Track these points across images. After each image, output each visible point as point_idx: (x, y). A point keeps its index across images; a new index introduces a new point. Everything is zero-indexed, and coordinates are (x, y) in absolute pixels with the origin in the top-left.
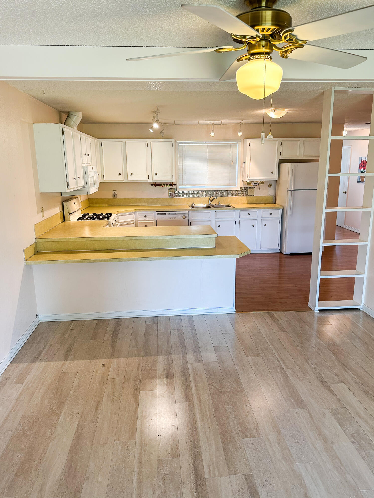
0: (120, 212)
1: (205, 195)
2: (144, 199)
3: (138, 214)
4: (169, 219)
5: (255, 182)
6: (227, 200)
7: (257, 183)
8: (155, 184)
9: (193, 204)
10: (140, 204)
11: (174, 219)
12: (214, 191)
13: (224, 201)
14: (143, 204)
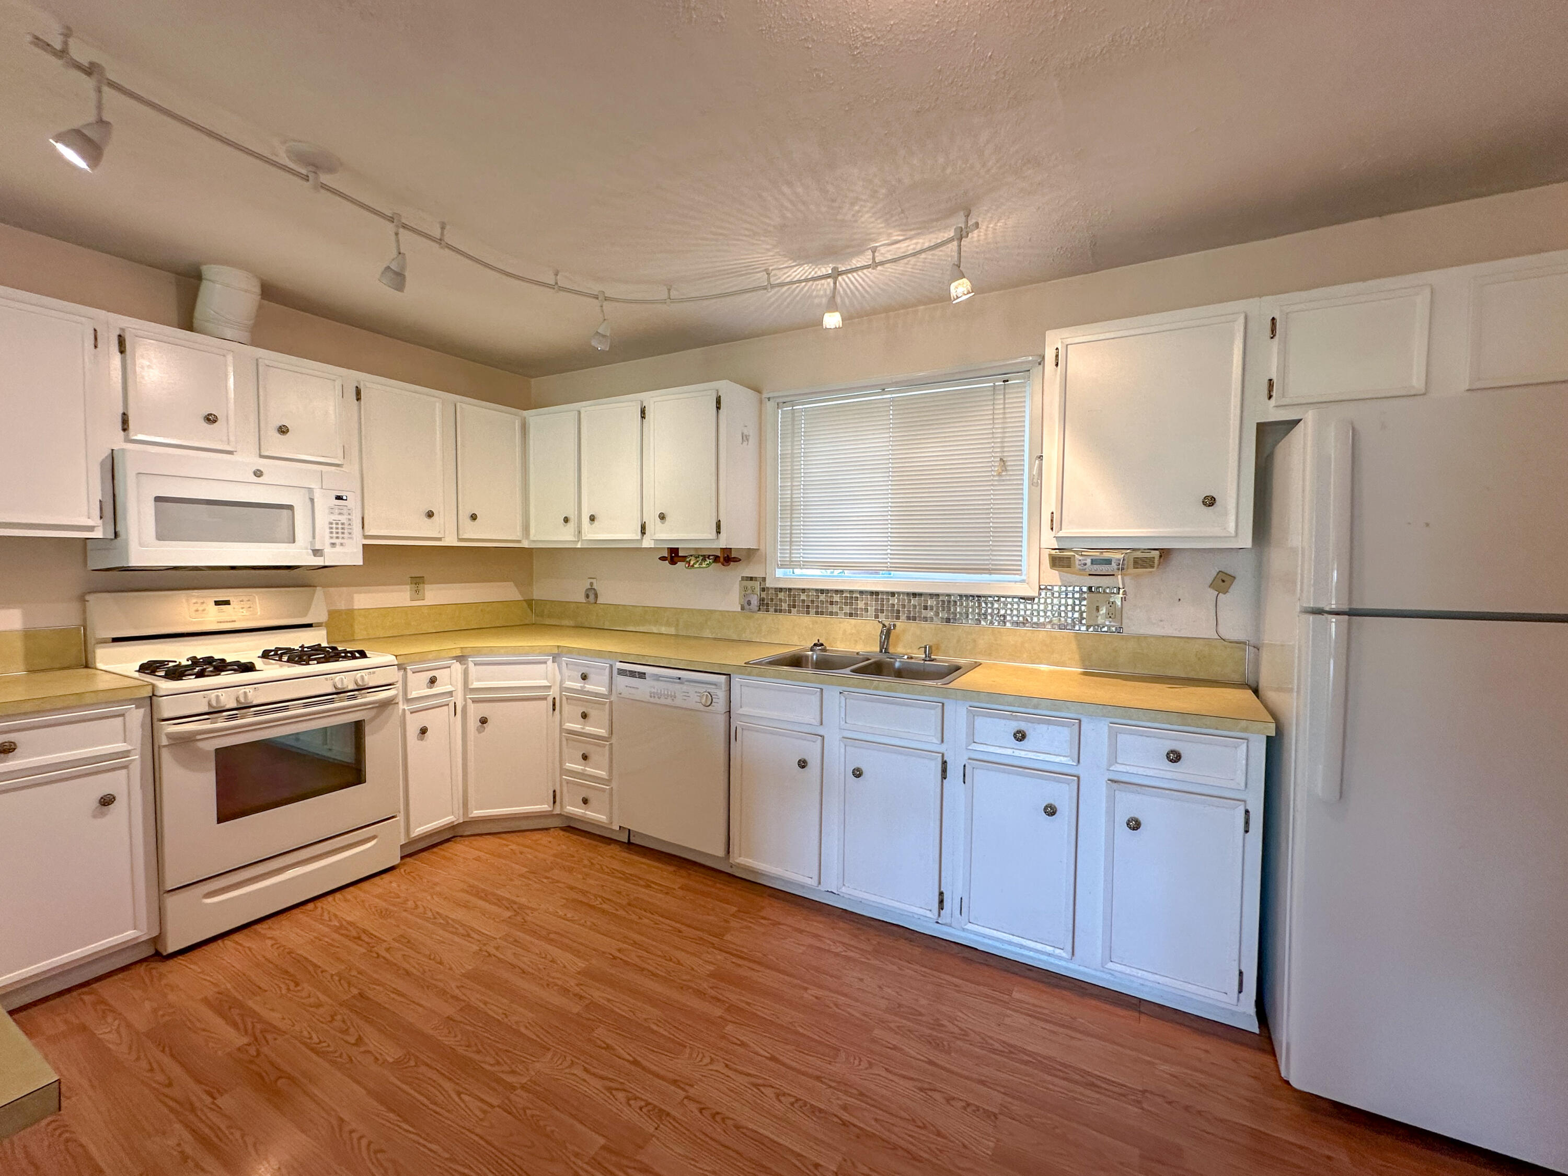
0: (478, 652)
1: (876, 610)
2: (665, 609)
3: (564, 664)
4: (652, 700)
5: (1096, 554)
6: (974, 641)
7: (1108, 562)
8: (674, 556)
9: (815, 645)
10: (655, 629)
11: (669, 701)
12: (915, 595)
13: (958, 641)
14: (663, 630)
